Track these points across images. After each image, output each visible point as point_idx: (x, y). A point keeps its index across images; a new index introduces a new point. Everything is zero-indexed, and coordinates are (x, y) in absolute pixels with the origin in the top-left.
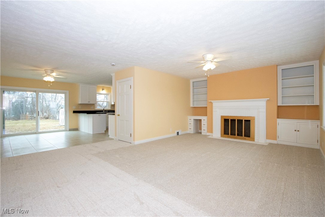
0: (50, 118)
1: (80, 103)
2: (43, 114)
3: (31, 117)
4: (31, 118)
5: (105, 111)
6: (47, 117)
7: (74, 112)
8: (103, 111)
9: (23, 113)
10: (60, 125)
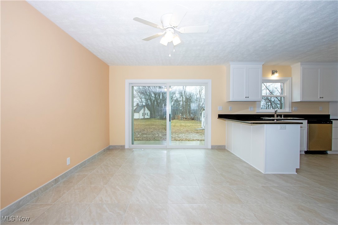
0: (195, 119)
1: (231, 100)
2: (190, 115)
3: (181, 117)
4: (181, 119)
5: (277, 116)
6: (193, 118)
7: (221, 116)
8: (273, 116)
9: (177, 114)
10: (202, 129)
